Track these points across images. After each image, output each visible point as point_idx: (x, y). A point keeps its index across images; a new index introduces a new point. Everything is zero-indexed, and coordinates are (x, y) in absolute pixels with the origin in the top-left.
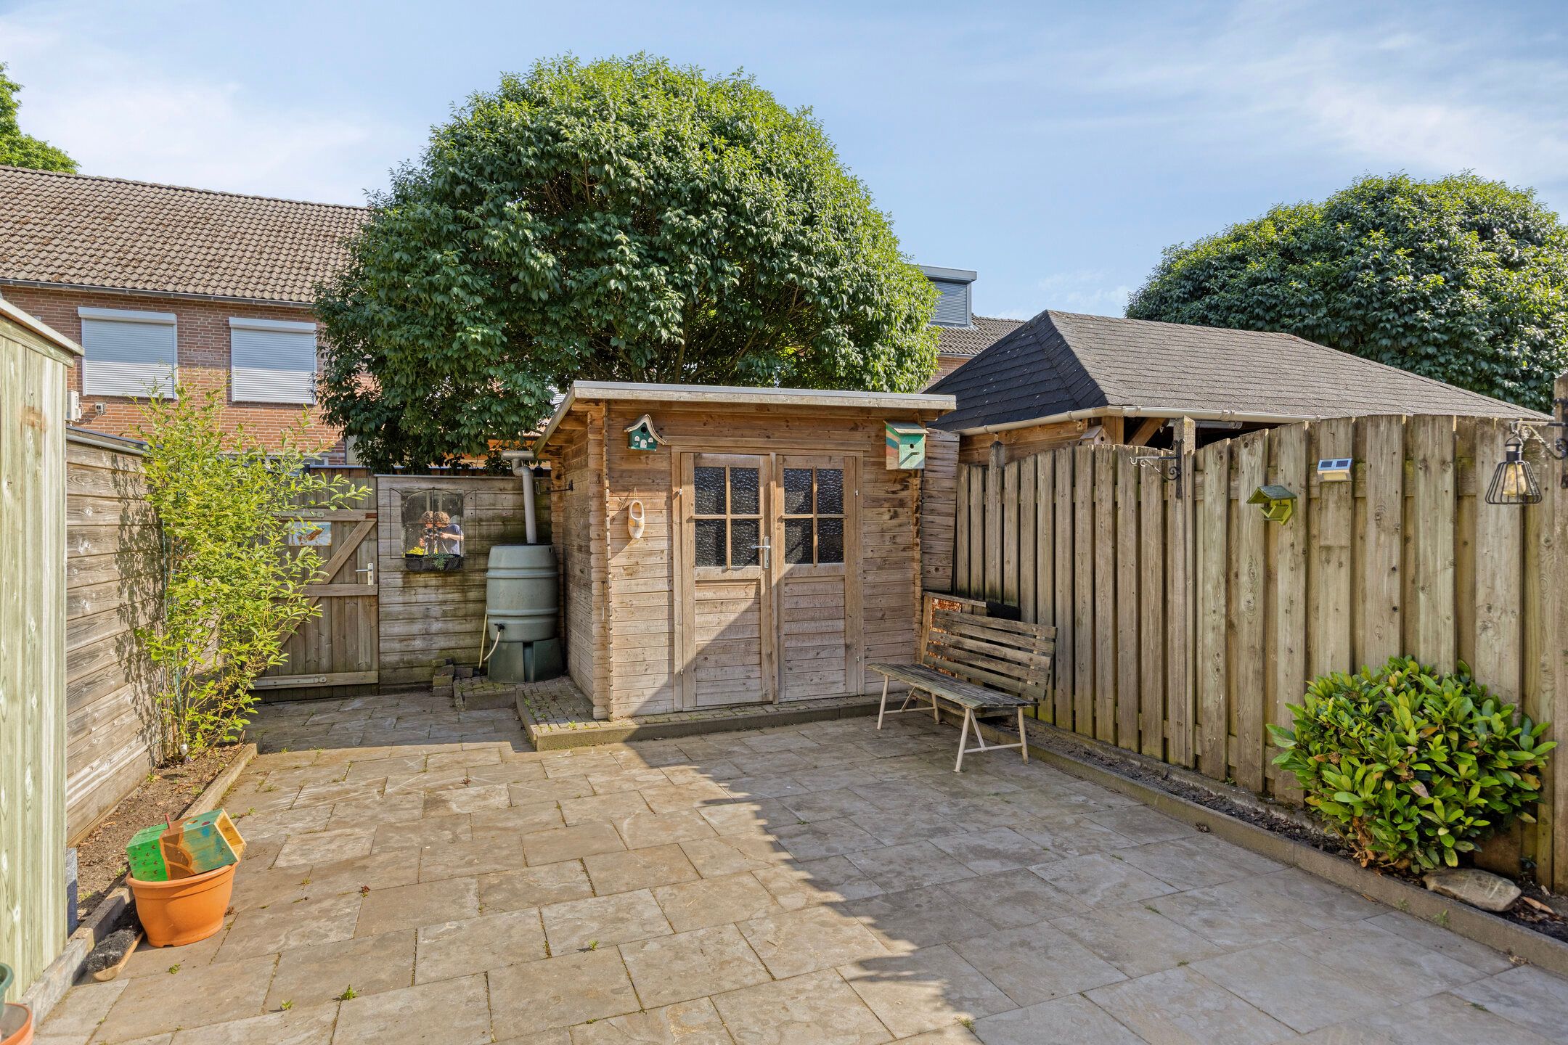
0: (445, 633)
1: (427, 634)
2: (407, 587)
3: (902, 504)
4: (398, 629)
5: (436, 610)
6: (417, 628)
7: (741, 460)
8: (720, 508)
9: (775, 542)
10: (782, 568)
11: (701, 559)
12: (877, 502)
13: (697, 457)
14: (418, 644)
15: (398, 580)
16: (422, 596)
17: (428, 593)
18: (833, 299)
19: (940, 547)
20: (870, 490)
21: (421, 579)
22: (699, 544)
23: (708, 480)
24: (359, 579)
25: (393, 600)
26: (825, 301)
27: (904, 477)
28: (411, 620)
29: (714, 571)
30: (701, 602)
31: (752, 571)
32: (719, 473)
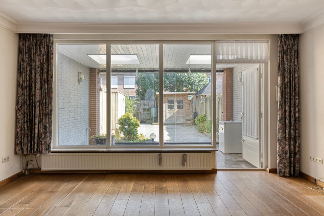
0: (147, 117)
1: (145, 117)
2: (143, 112)
3: (190, 103)
4: (143, 116)
5: (146, 114)
6: (145, 116)
7: (172, 99)
8: (170, 104)
9: (176, 107)
10: (176, 110)
11: (168, 109)
12: (187, 103)
13: (168, 99)
14: (145, 118)
15: (143, 111)
16: (145, 113)
17: (146, 113)
18: (186, 81)
19: (194, 108)
20: (186, 102)
21: (145, 111)
22: (168, 107)
23: (169, 101)
24: (139, 111)
25: (142, 113)
26: (185, 81)
27: (190, 101)
28: (144, 115)
29: (169, 110)
30: (168, 113)
31: (173, 110)
32: (170, 100)
